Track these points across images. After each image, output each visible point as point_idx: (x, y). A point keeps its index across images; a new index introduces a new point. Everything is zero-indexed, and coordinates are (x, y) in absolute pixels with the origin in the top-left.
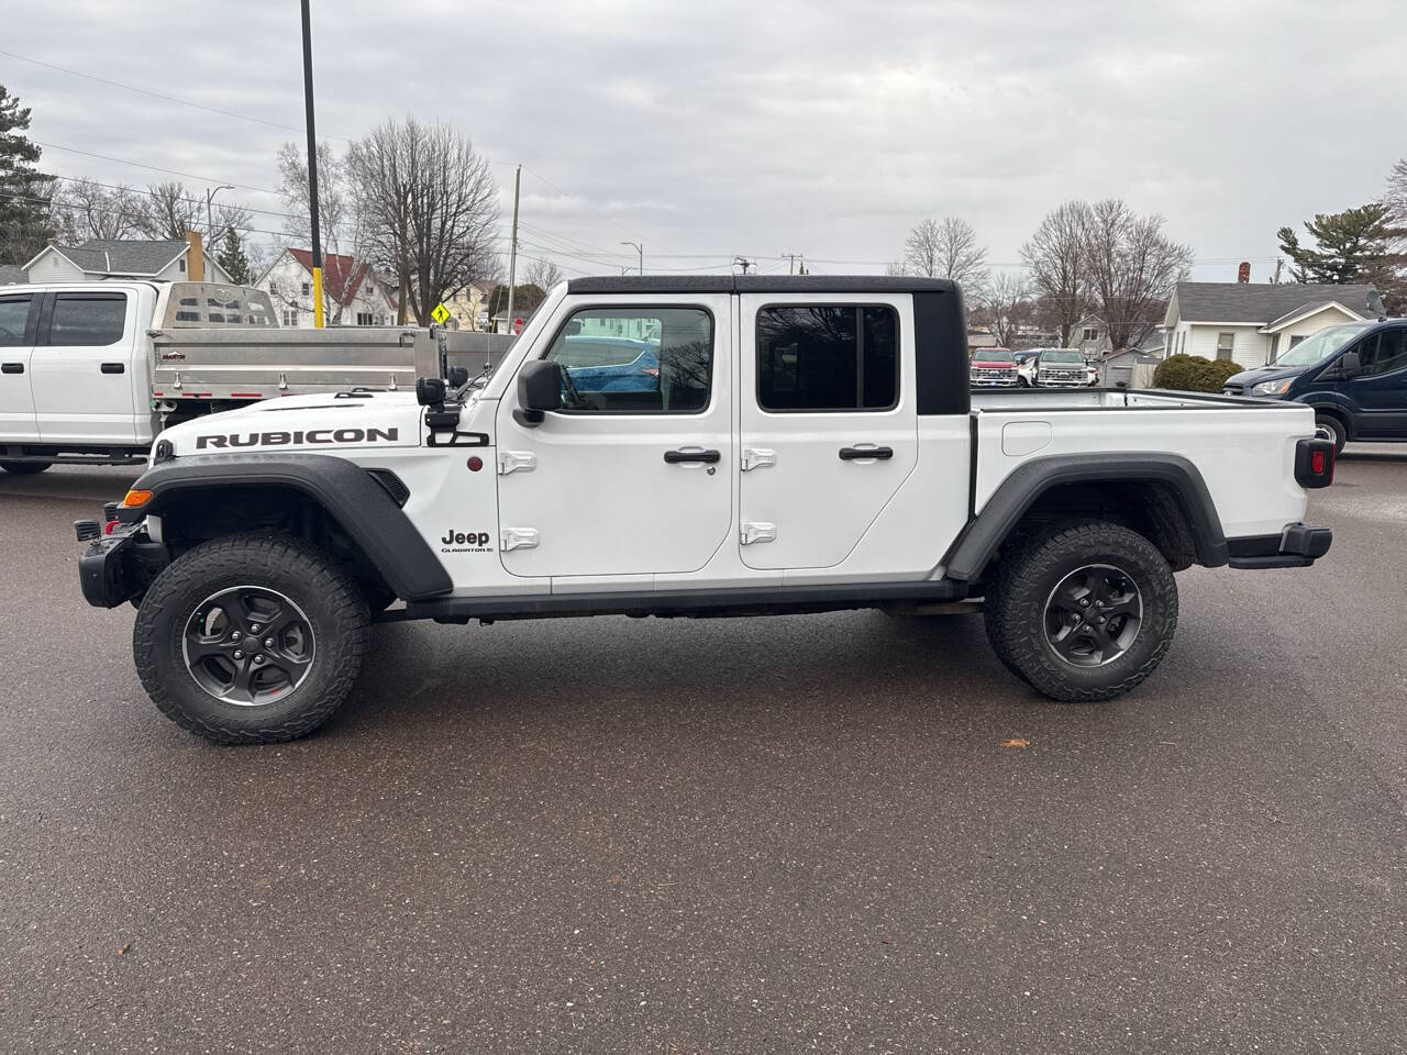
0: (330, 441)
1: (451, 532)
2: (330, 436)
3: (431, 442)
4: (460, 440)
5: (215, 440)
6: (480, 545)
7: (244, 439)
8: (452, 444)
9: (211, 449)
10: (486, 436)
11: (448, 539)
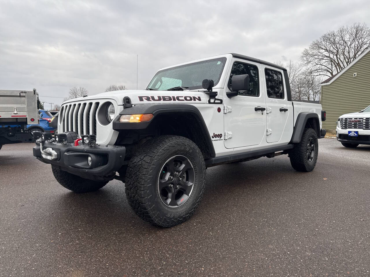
0: (183, 100)
1: (214, 134)
2: (183, 98)
3: (210, 102)
4: (216, 101)
5: (146, 98)
6: (220, 138)
7: (156, 98)
8: (214, 103)
9: (145, 102)
10: (222, 100)
11: (213, 136)
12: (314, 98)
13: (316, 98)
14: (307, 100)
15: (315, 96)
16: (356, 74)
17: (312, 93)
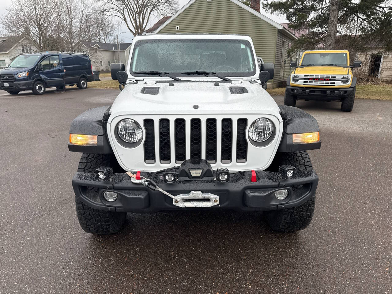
12: (105, 40)
13: (107, 40)
14: (99, 42)
15: (106, 38)
16: (178, 27)
17: (103, 35)
